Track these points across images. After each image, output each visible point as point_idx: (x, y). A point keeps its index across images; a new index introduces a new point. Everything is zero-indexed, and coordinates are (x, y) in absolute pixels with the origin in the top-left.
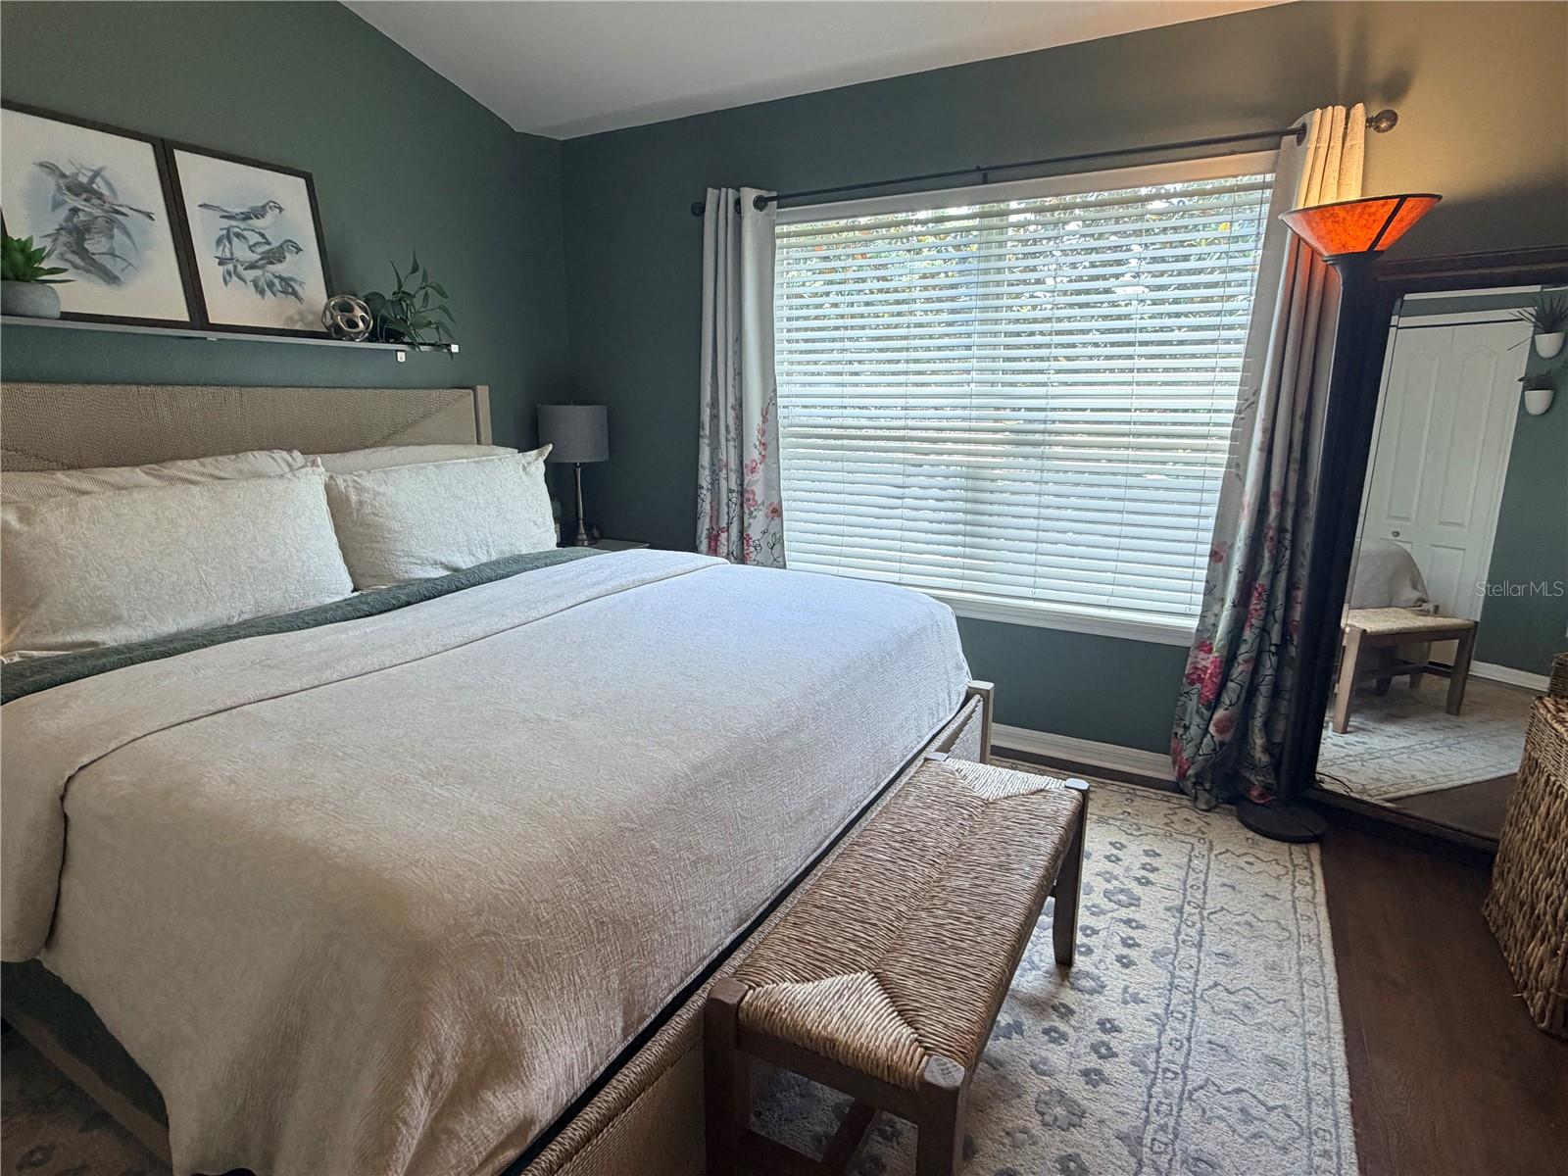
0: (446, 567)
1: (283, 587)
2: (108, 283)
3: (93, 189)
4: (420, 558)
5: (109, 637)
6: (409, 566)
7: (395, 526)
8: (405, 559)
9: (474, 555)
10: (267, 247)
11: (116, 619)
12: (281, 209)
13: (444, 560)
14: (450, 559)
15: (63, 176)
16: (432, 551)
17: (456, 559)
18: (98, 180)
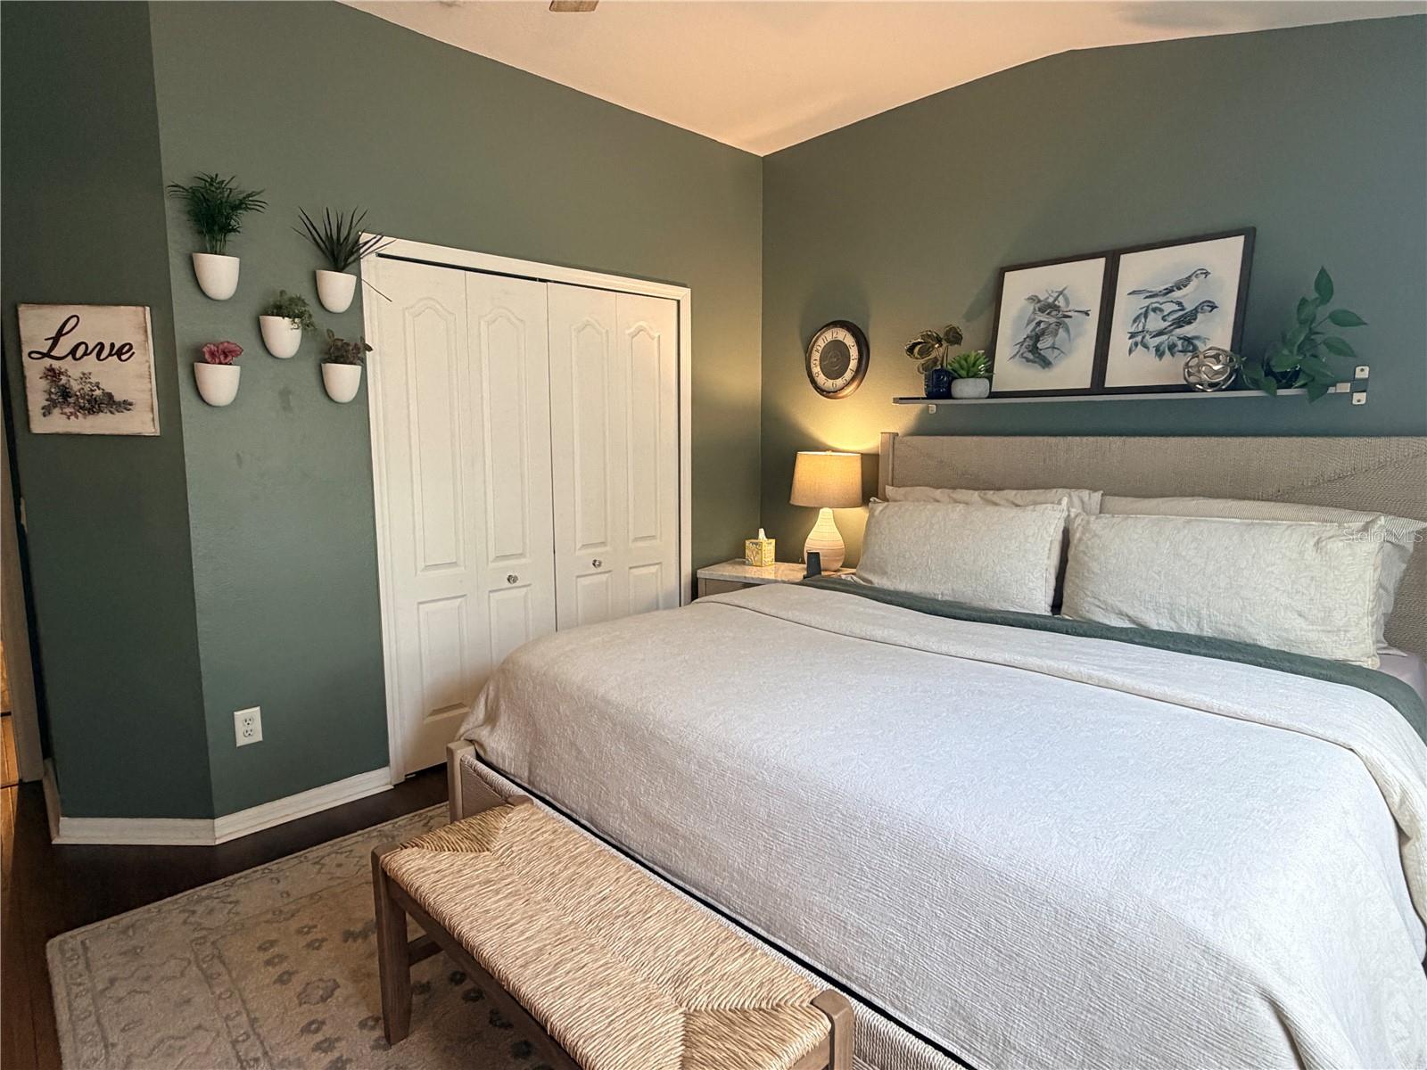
0: (1133, 622)
1: (974, 585)
2: (1044, 368)
3: (1055, 306)
4: (1105, 602)
5: (879, 581)
6: (1093, 608)
7: (1095, 567)
8: (1092, 600)
9: (1175, 622)
10: (1181, 313)
11: (884, 573)
12: (1207, 274)
13: (1131, 613)
14: (1140, 615)
15: (1039, 301)
16: (1120, 601)
17: (1148, 617)
18: (1061, 298)
